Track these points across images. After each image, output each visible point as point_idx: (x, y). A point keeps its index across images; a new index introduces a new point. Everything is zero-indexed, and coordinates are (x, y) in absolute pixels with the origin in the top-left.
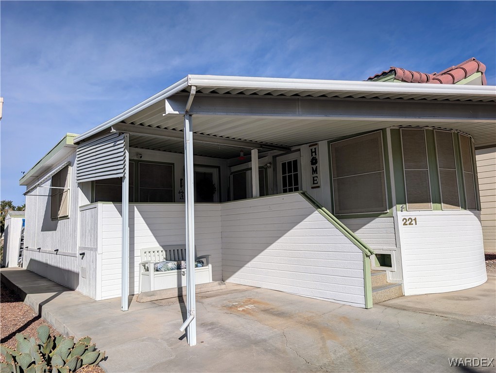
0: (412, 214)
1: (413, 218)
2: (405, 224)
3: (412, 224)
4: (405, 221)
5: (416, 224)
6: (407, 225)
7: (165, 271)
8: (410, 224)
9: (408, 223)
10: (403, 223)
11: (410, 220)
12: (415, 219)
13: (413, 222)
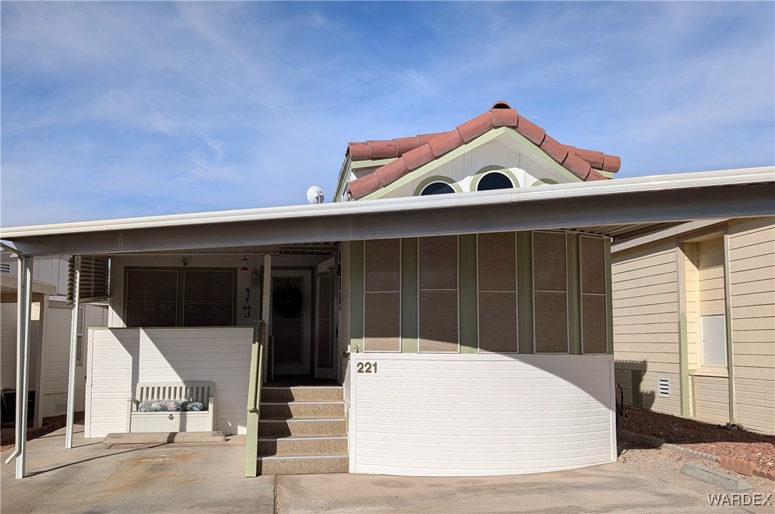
0: (371, 357)
1: (372, 363)
2: (360, 371)
3: (371, 372)
4: (360, 366)
5: (376, 372)
6: (363, 372)
7: (146, 411)
8: (368, 371)
9: (365, 369)
10: (358, 369)
11: (368, 366)
12: (375, 365)
13: (372, 369)
